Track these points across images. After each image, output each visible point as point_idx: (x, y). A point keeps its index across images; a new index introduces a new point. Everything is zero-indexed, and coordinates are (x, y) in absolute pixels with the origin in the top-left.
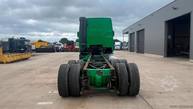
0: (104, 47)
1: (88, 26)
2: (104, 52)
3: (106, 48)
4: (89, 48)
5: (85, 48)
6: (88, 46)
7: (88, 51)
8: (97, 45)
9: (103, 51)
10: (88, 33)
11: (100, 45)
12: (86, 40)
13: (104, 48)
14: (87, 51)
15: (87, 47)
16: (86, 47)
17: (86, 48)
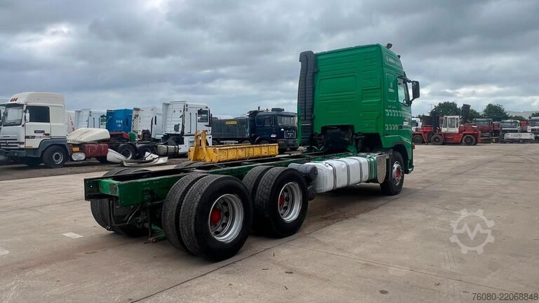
0: (356, 132)
1: (320, 74)
2: (360, 145)
3: (364, 134)
4: (320, 135)
5: (310, 133)
6: (318, 130)
7: (319, 142)
8: (338, 127)
9: (354, 143)
10: (318, 95)
11: (349, 126)
12: (312, 112)
13: (357, 135)
14: (316, 142)
15: (316, 133)
16: (313, 131)
17: (314, 135)
